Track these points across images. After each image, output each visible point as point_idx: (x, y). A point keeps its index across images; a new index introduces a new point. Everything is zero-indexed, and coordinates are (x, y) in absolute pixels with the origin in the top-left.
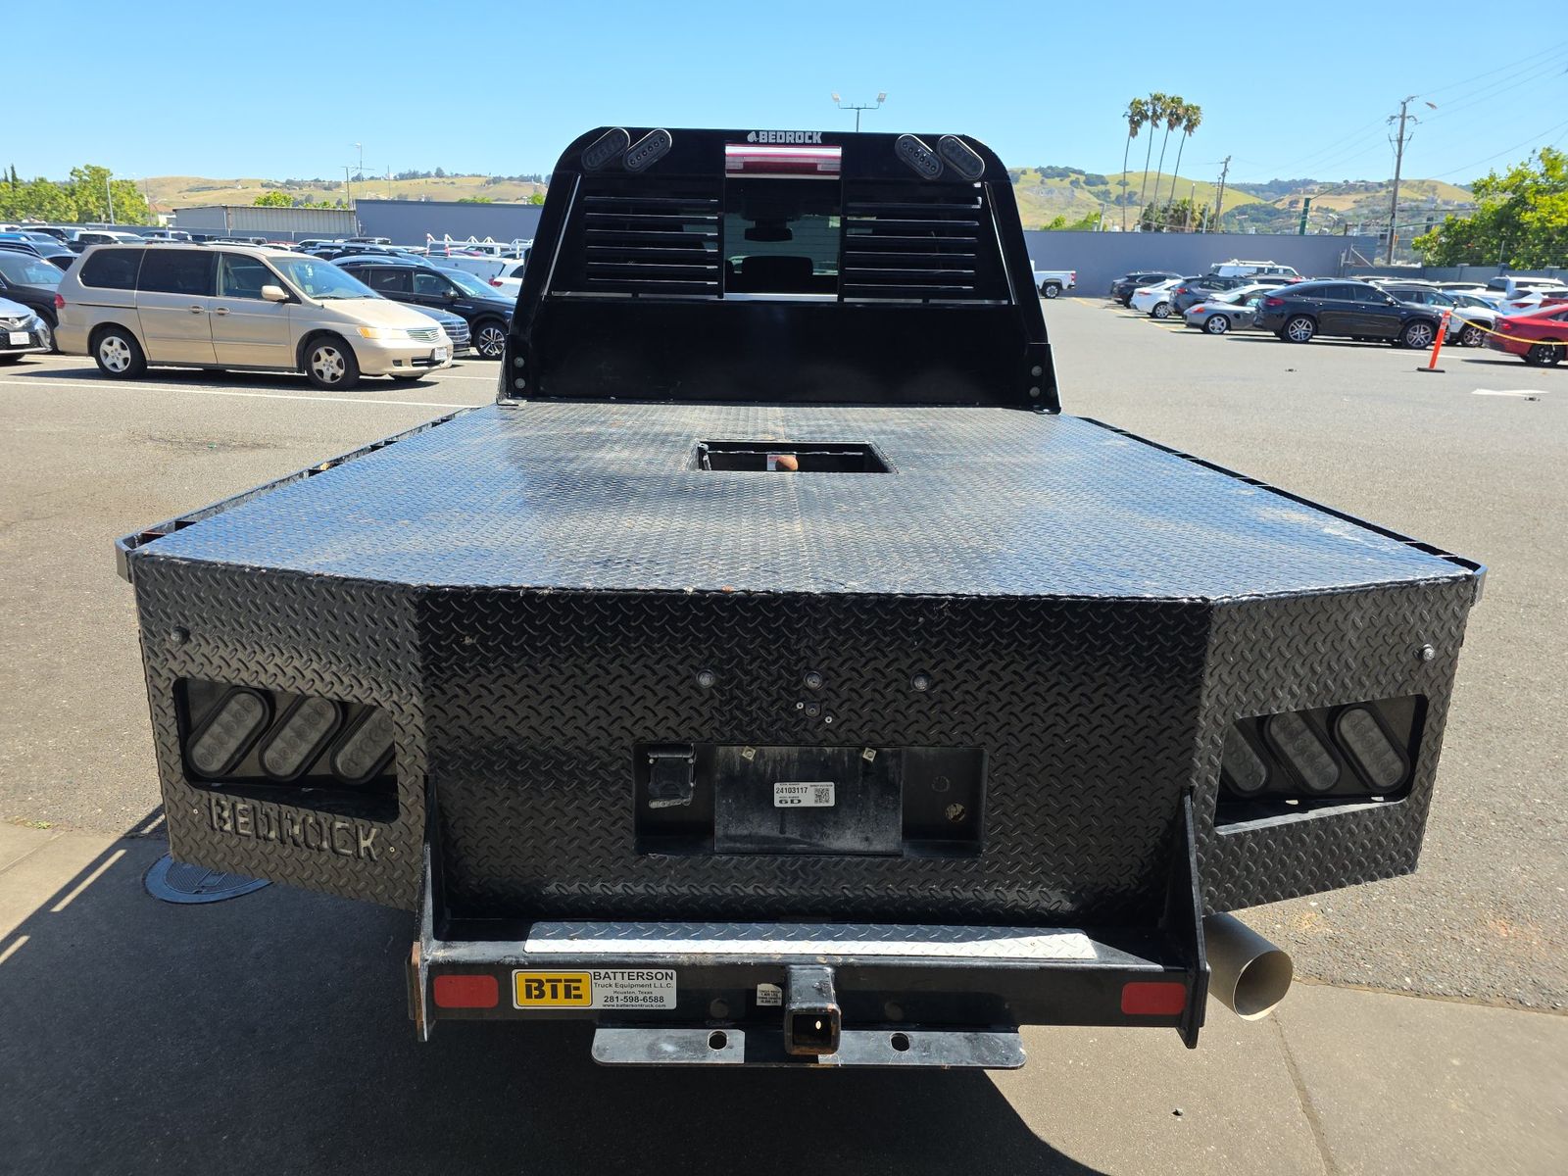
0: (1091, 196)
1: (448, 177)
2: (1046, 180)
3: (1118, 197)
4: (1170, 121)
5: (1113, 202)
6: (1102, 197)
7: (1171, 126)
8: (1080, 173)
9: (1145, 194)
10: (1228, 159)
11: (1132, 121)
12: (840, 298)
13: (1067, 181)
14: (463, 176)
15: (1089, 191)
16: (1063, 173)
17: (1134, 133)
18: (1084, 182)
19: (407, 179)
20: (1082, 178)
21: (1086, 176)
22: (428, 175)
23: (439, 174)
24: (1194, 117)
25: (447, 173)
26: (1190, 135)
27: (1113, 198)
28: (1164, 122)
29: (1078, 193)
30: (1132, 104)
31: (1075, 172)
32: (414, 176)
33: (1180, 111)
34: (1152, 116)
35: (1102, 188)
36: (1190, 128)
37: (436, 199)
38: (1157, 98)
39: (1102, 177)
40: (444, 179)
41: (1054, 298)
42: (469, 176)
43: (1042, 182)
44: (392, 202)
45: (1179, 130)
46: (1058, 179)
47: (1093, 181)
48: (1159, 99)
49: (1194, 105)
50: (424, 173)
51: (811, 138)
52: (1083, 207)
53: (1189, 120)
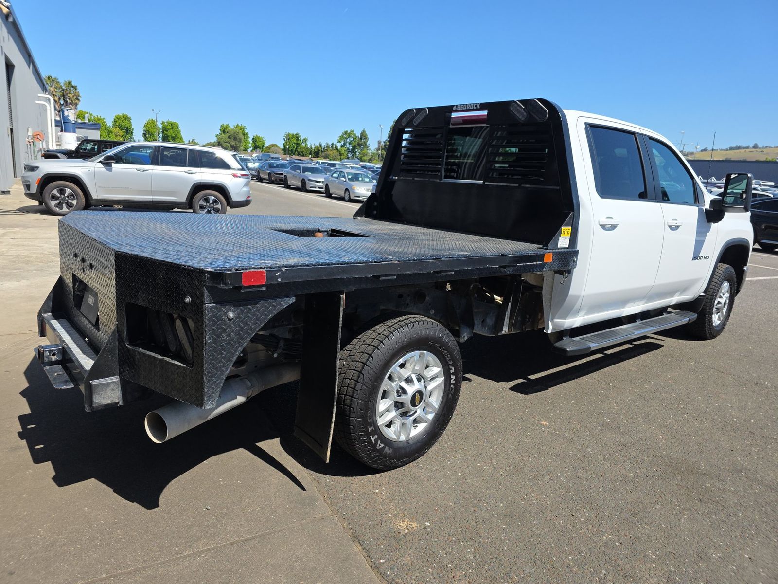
1: (760, 148)
12: (484, 183)
14: (770, 147)
19: (734, 150)
22: (748, 147)
23: (755, 147)
25: (760, 146)
32: (739, 148)
37: (748, 160)
40: (757, 150)
42: (774, 147)
44: (723, 161)
50: (746, 146)
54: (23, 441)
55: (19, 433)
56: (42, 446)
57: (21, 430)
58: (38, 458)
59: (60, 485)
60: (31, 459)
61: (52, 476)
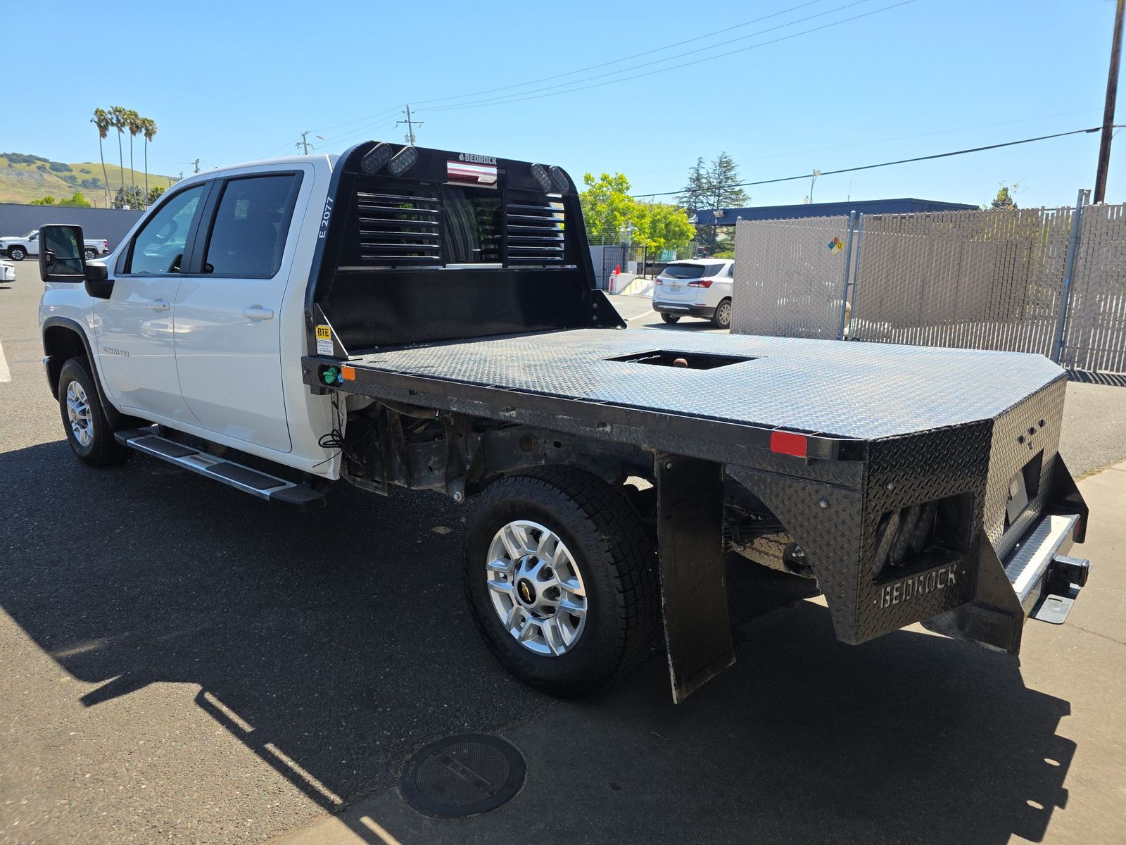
0: (60, 180)
2: (13, 164)
3: (83, 182)
4: (131, 129)
5: (80, 185)
6: (70, 181)
7: (133, 132)
8: (45, 160)
9: (109, 181)
10: (197, 161)
11: (100, 126)
12: (504, 266)
13: (33, 167)
15: (57, 176)
16: (29, 160)
17: (103, 135)
18: (50, 168)
20: (48, 166)
21: (51, 163)
24: (151, 128)
26: (150, 140)
27: (80, 183)
28: (127, 129)
29: (46, 176)
30: (96, 112)
31: (40, 159)
33: (138, 122)
34: (117, 124)
35: (67, 174)
36: (149, 134)
38: (117, 110)
39: (66, 165)
41: (21, 260)
43: (10, 166)
45: (141, 136)
46: (25, 164)
47: (57, 167)
48: (120, 111)
49: (149, 119)
51: (491, 161)
52: (55, 188)
53: (147, 130)
54: (1067, 788)
55: (1062, 806)
56: (1048, 760)
57: (1056, 808)
58: (1066, 749)
59: (1068, 704)
60: (1077, 753)
61: (1067, 717)
